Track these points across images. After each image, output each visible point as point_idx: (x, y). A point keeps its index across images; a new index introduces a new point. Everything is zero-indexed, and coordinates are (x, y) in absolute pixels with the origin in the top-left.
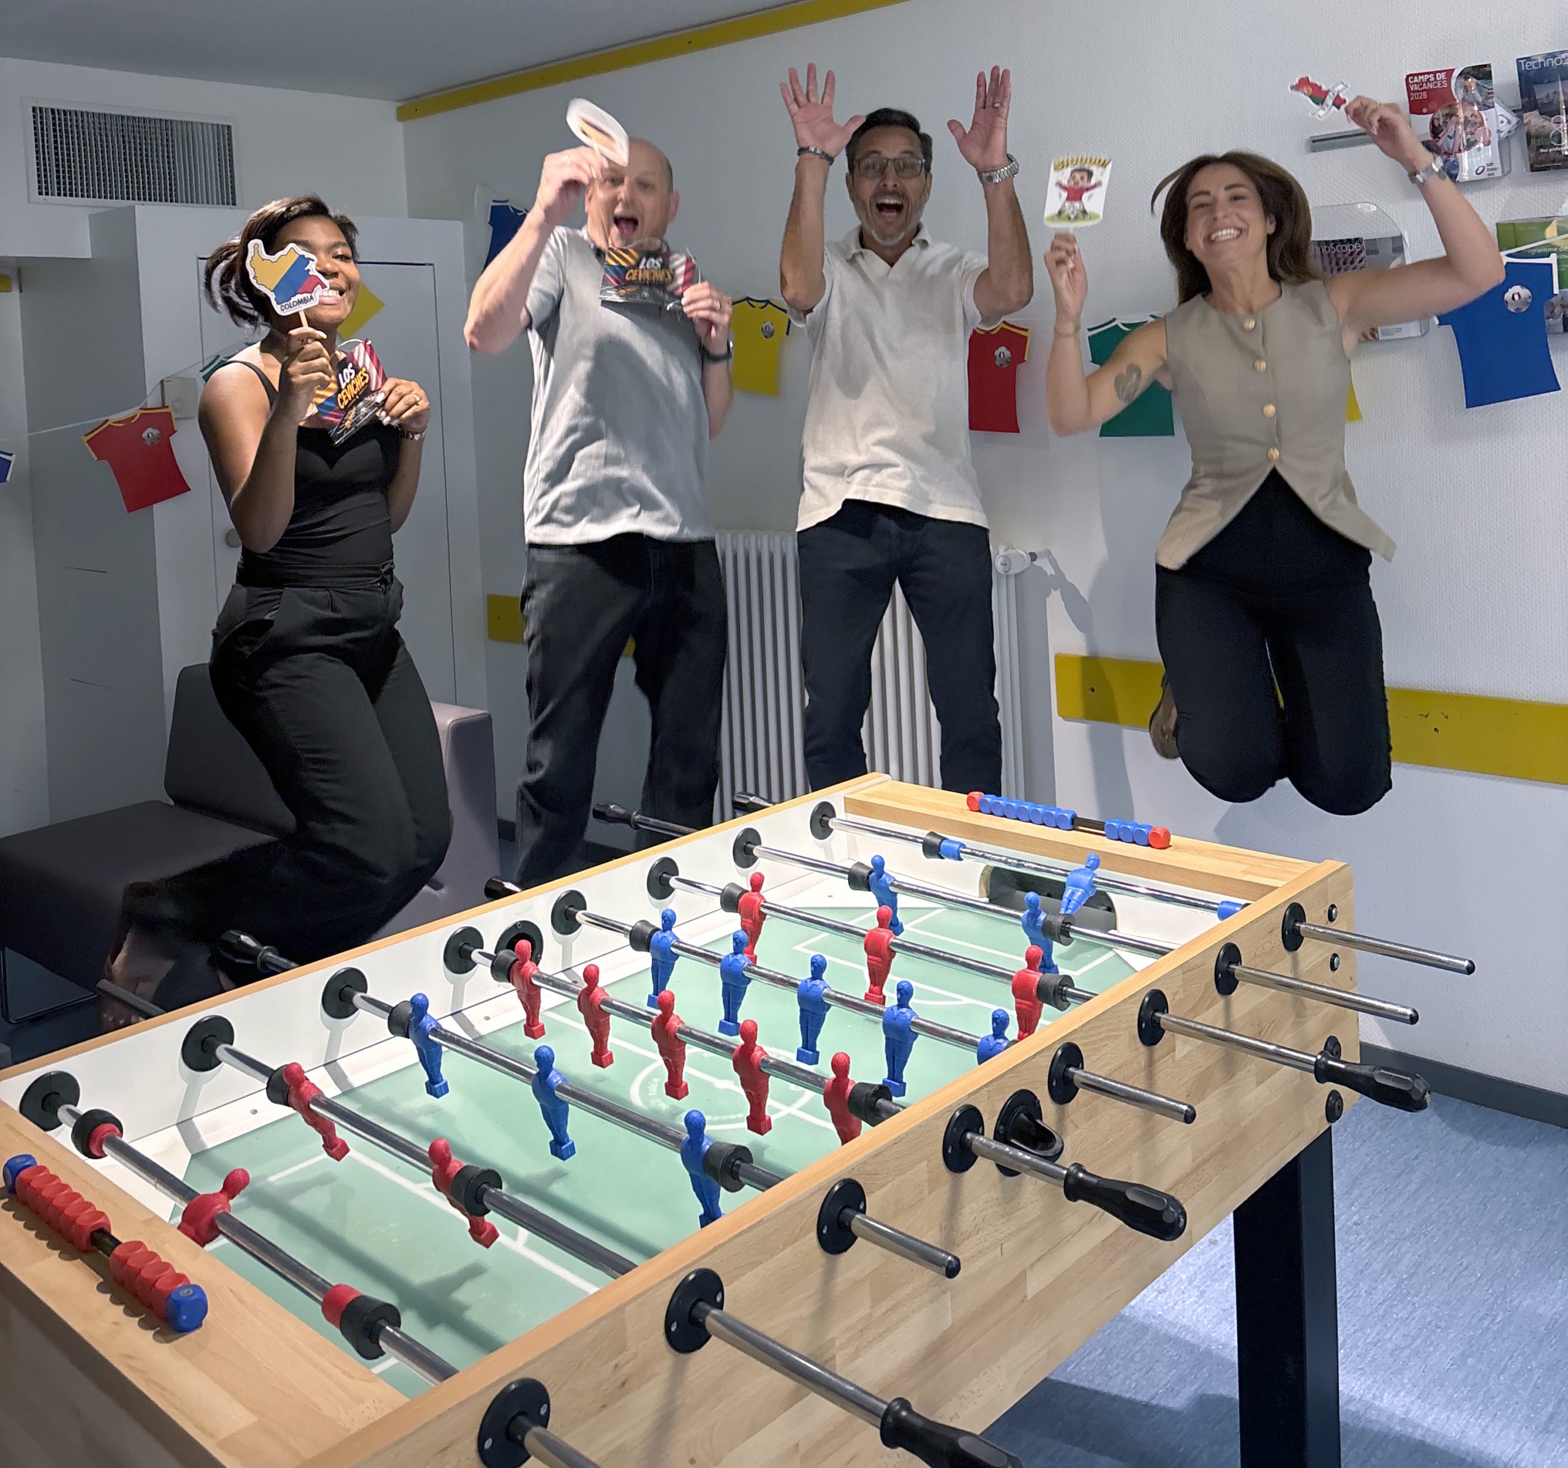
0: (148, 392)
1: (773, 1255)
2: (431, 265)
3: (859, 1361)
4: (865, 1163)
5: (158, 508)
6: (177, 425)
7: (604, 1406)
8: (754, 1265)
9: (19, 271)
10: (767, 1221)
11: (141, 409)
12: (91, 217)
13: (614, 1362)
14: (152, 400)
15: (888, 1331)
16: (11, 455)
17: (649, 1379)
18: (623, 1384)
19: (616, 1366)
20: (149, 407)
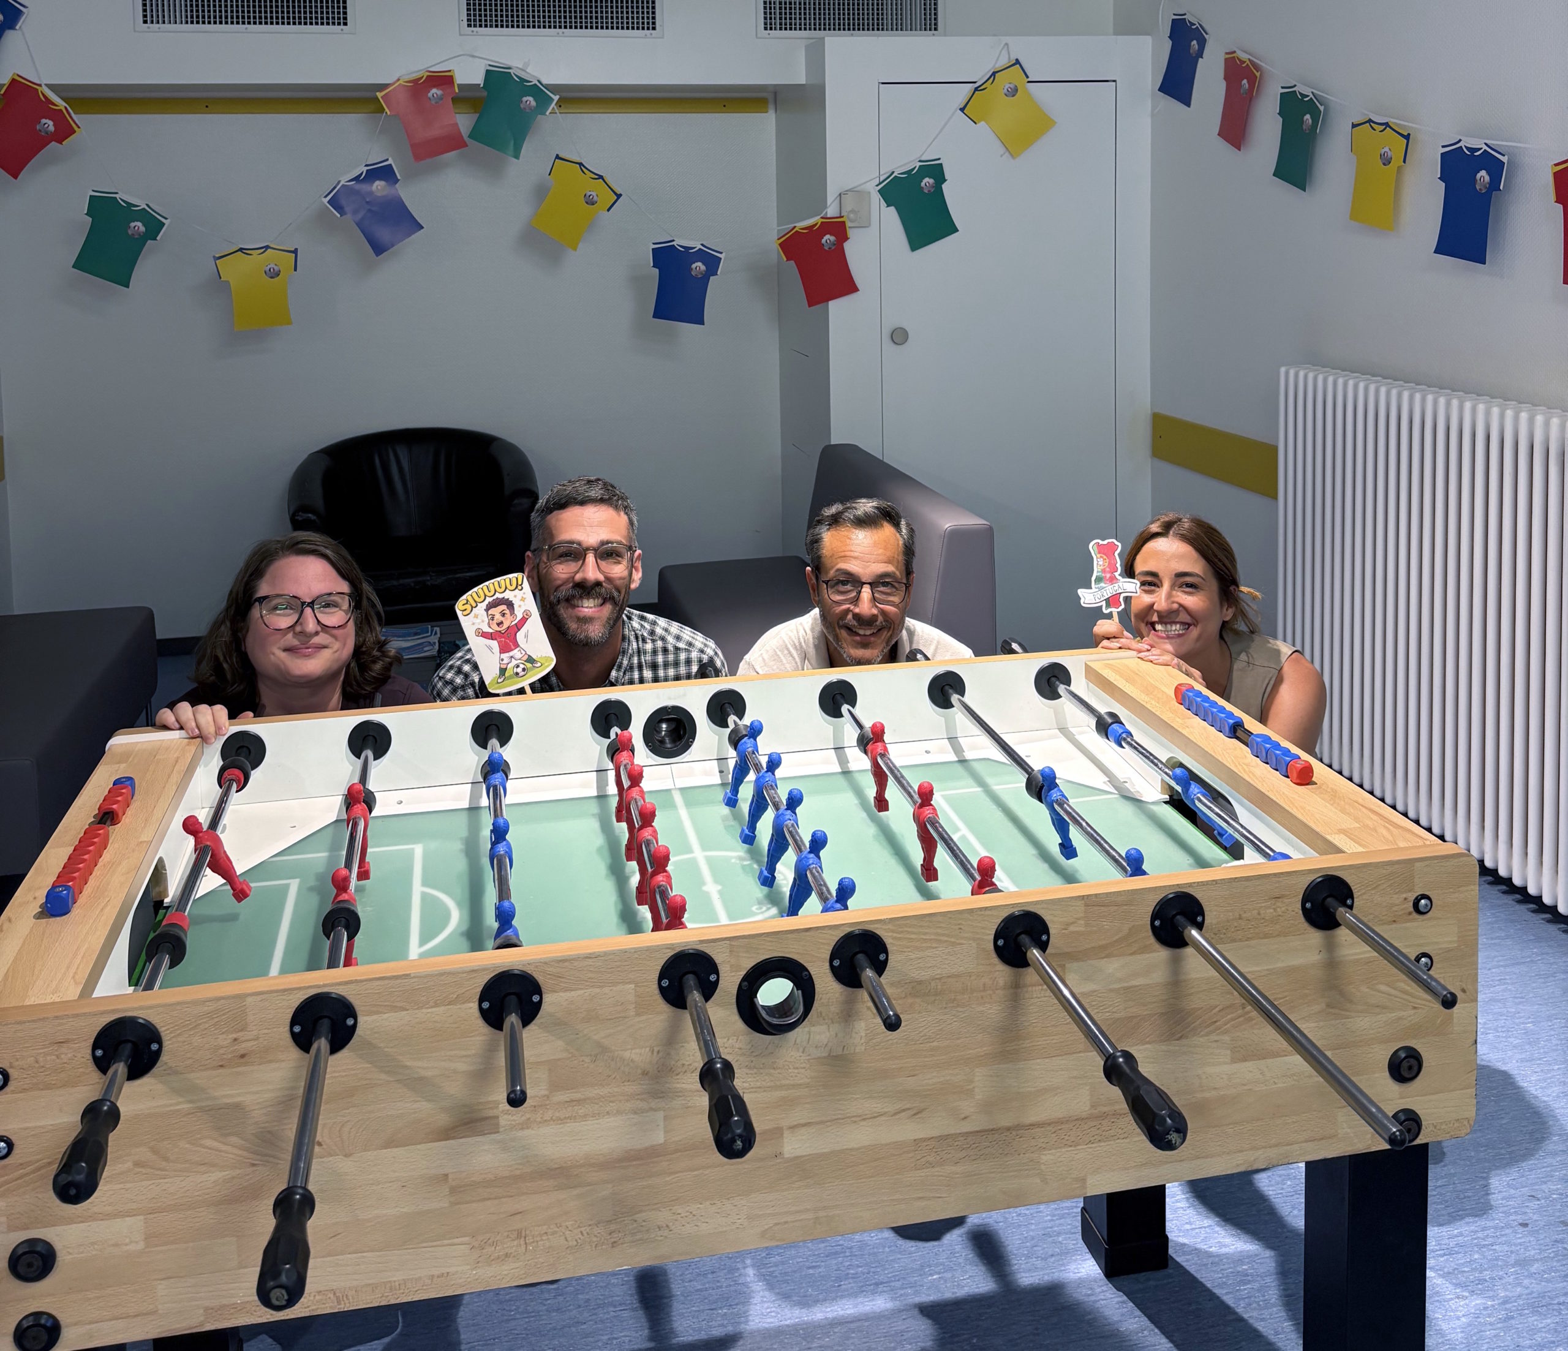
0: (829, 204)
1: (422, 1008)
2: (1114, 81)
3: (527, 1132)
4: (546, 963)
5: (832, 304)
6: (851, 233)
7: (221, 1066)
8: (395, 1009)
9: (775, 93)
10: (414, 977)
11: (822, 218)
12: (807, 48)
13: (235, 1036)
14: (832, 211)
15: (572, 1118)
16: (721, 253)
17: (270, 1061)
18: (243, 1056)
19: (235, 1040)
20: (829, 216)
